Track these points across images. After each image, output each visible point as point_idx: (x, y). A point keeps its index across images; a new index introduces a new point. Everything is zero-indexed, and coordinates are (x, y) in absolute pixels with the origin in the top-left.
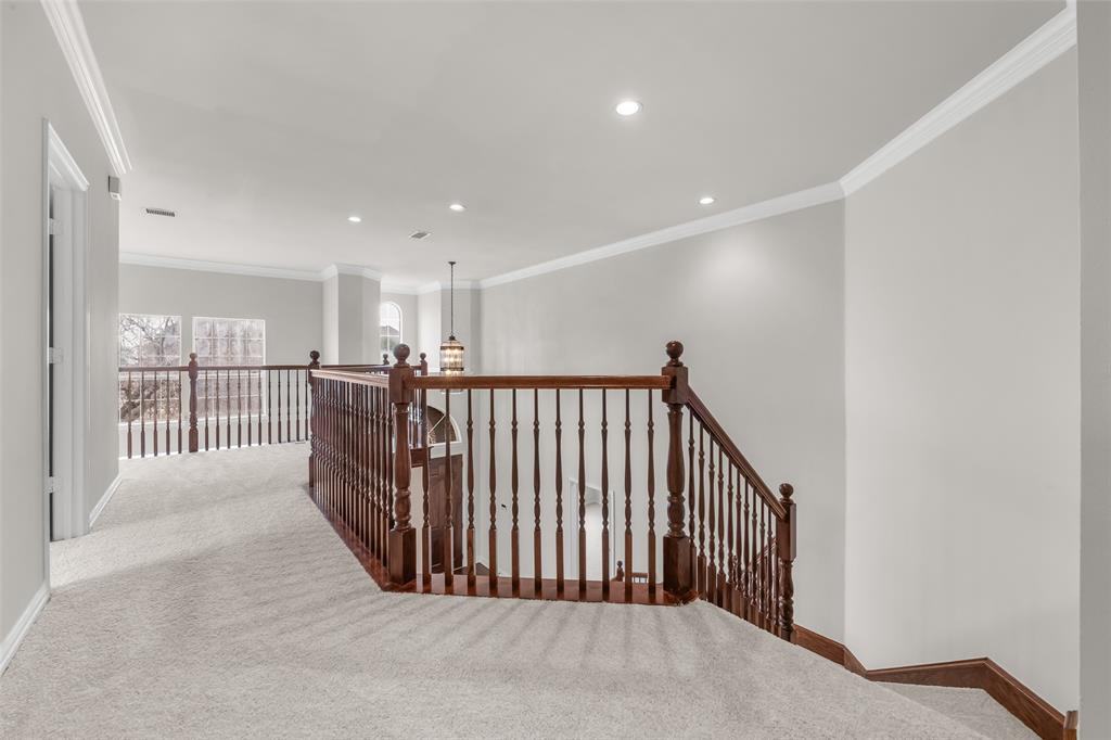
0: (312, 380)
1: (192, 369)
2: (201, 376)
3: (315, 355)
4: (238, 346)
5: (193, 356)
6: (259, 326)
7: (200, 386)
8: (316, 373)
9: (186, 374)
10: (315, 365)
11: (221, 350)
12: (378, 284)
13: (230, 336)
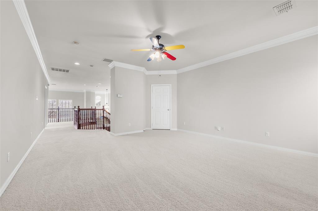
0: (74, 110)
1: (58, 109)
2: (60, 110)
3: (75, 107)
4: (67, 105)
5: (58, 107)
6: (71, 101)
7: (60, 112)
8: (75, 109)
9: (57, 110)
10: (75, 108)
11: (64, 106)
12: (94, 93)
13: (66, 103)
